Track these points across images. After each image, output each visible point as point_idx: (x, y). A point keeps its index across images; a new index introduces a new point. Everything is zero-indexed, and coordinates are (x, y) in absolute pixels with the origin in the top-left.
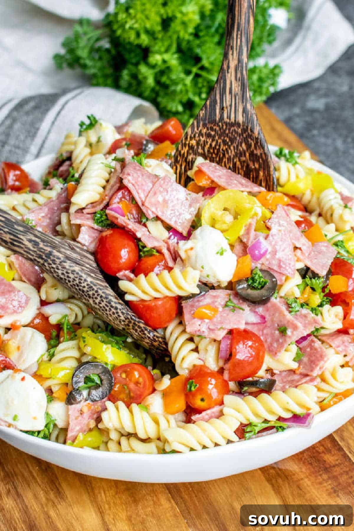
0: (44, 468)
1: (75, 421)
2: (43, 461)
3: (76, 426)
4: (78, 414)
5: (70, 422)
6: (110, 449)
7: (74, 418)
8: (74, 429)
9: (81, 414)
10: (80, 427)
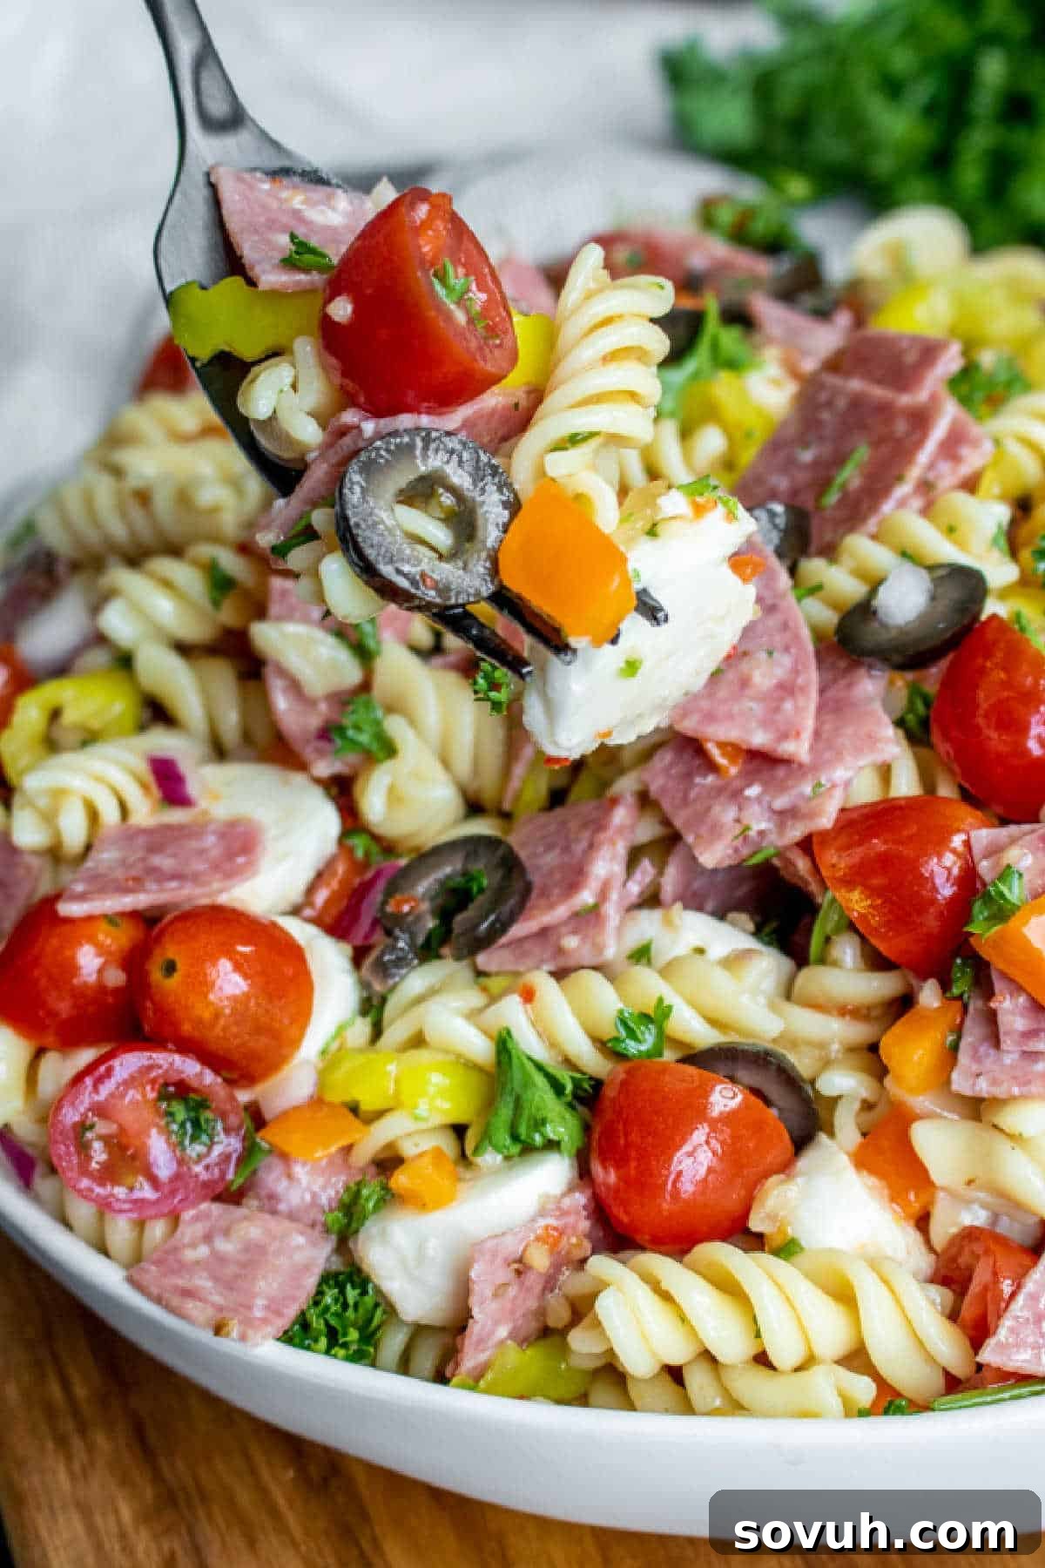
0: (314, 1471)
1: (493, 1306)
2: (313, 1445)
3: (497, 1323)
4: (505, 1275)
5: (475, 1312)
6: (638, 1404)
7: (489, 1293)
8: (492, 1333)
9: (519, 1273)
10: (510, 1326)
